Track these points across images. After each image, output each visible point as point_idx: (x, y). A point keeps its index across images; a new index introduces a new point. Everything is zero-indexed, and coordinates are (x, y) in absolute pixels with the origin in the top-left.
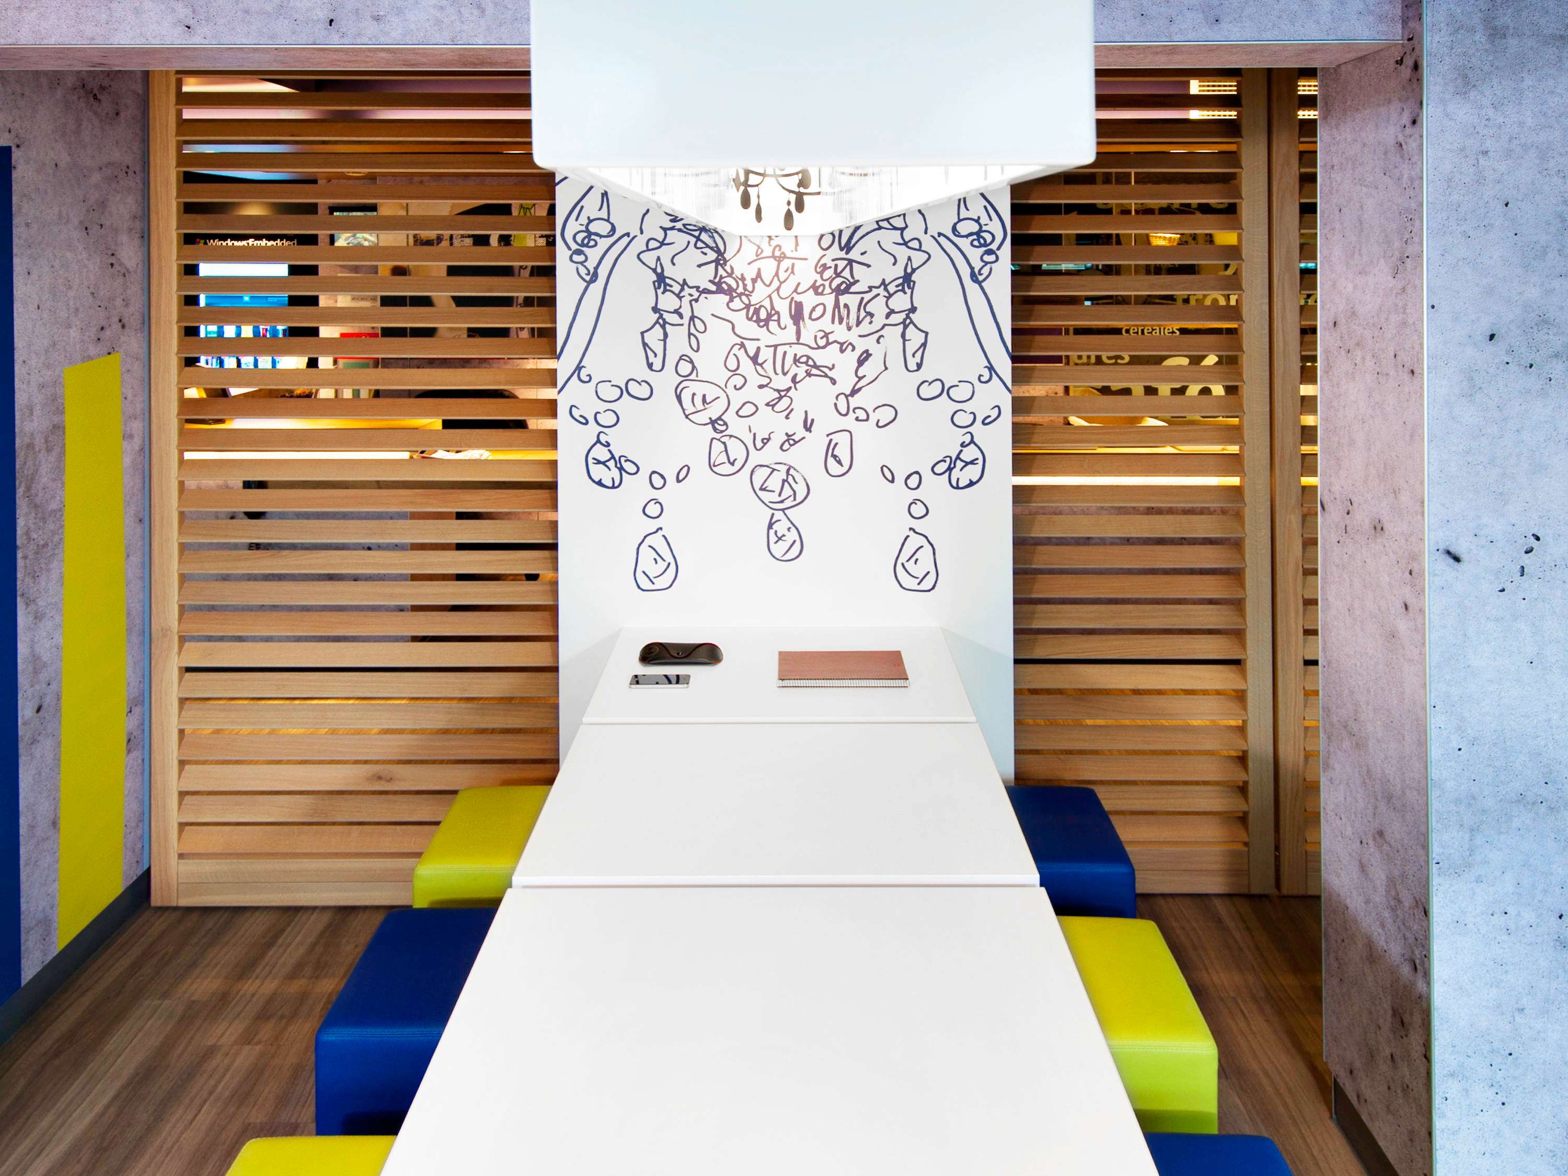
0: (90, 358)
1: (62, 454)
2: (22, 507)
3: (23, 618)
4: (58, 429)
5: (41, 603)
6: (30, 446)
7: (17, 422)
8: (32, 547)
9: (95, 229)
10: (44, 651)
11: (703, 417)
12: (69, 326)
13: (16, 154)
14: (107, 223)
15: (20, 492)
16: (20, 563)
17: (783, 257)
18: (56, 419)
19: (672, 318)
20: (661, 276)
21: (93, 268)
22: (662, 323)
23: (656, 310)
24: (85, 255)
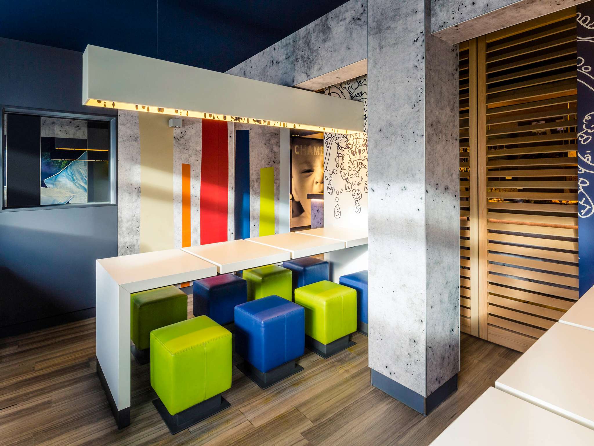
0: (266, 167)
2: (251, 190)
4: (259, 179)
5: (255, 208)
6: (253, 180)
9: (267, 144)
10: (256, 216)
11: (344, 178)
12: (262, 161)
13: (250, 131)
14: (270, 143)
15: (250, 188)
17: (358, 138)
18: (258, 177)
19: (340, 155)
20: (338, 145)
21: (267, 151)
22: (338, 156)
23: (338, 153)
24: (265, 149)
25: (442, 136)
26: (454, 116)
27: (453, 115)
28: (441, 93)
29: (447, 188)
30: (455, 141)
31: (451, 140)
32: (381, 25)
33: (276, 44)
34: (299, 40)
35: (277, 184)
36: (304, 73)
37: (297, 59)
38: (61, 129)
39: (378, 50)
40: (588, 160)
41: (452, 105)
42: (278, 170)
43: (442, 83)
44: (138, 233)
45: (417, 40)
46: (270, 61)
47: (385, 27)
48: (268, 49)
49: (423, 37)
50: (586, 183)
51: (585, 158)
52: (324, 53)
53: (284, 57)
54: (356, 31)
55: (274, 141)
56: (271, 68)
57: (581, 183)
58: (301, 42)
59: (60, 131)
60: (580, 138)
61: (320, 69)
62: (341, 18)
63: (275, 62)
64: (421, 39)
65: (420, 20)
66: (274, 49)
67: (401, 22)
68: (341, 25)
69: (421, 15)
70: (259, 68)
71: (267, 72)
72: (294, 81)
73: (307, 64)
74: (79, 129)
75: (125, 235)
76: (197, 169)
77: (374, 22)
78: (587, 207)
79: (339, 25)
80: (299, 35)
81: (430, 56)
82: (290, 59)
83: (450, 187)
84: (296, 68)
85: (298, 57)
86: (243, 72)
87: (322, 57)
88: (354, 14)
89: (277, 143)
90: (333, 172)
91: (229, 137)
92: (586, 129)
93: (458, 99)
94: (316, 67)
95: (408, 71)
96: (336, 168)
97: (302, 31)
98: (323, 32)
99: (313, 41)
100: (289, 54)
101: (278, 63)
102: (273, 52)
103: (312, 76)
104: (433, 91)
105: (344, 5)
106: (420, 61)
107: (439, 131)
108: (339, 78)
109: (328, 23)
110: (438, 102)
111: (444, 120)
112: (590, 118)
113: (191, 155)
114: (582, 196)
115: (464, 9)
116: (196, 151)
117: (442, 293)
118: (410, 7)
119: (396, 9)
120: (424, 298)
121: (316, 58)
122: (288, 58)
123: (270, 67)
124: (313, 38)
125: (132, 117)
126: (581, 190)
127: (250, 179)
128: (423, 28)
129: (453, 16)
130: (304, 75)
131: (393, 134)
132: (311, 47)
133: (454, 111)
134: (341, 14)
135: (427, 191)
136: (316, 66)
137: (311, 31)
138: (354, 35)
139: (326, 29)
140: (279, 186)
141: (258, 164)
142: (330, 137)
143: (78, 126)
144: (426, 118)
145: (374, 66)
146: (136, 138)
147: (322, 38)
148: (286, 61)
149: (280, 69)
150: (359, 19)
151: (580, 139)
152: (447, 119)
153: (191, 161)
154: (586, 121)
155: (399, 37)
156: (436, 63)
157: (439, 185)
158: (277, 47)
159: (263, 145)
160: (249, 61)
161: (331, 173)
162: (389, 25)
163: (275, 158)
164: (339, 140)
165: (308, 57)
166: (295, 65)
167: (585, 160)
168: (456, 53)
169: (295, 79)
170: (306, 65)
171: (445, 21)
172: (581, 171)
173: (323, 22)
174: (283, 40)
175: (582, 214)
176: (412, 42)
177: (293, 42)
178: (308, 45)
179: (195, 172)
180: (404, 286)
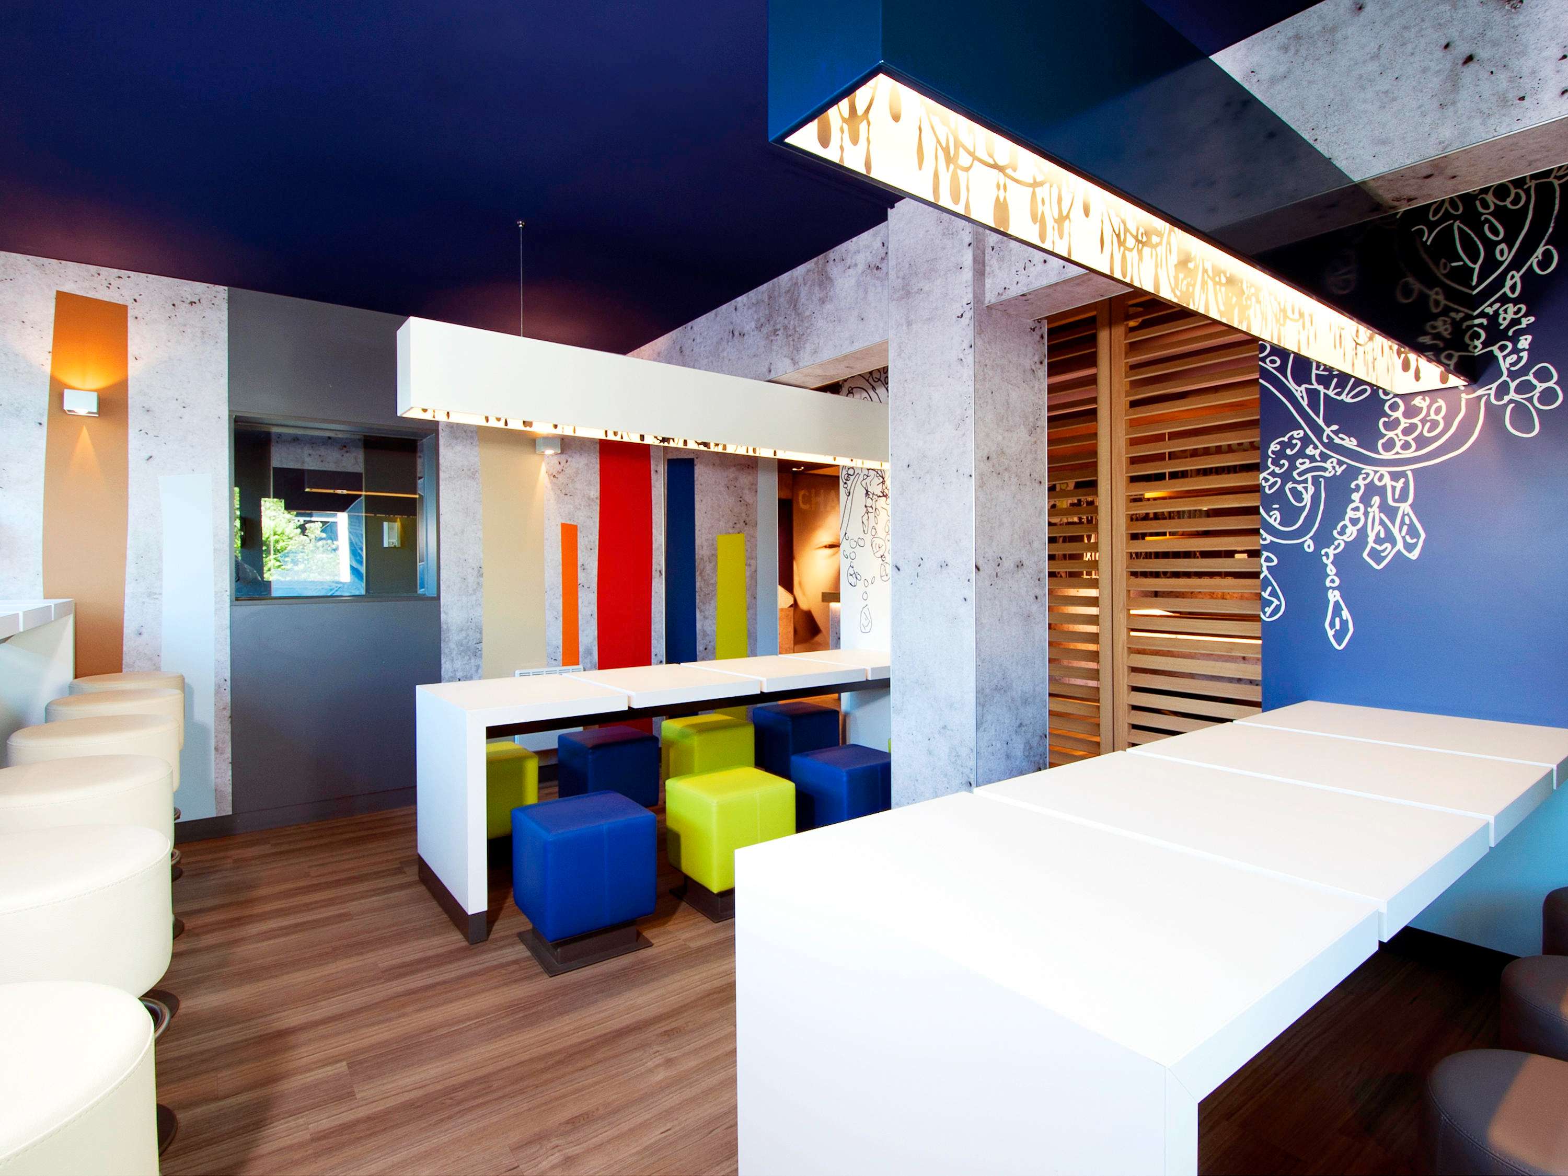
0: (729, 533)
1: (716, 564)
2: (698, 579)
3: (698, 616)
4: (714, 556)
5: (707, 613)
6: (702, 559)
7: (696, 550)
8: (702, 594)
9: (732, 488)
10: (708, 629)
11: (879, 555)
12: (720, 521)
13: (696, 461)
14: (738, 485)
15: (697, 573)
16: (697, 597)
18: (713, 552)
19: (870, 509)
20: (867, 491)
21: (731, 500)
22: (868, 512)
23: (866, 506)
24: (727, 497)
25: (1010, 477)
26: (1035, 442)
27: (1034, 440)
28: (1008, 404)
29: (1020, 565)
30: (1037, 485)
31: (1028, 483)
32: (908, 285)
33: (739, 299)
34: (780, 296)
35: (753, 568)
36: (788, 357)
37: (776, 330)
38: (310, 452)
39: (905, 327)
40: (1275, 520)
41: (1031, 424)
42: (753, 540)
43: (1010, 386)
44: (478, 654)
45: (962, 315)
46: (728, 331)
47: (916, 290)
48: (725, 306)
49: (972, 312)
50: (1272, 561)
51: (1270, 517)
52: (820, 323)
53: (753, 325)
54: (874, 288)
55: (745, 480)
56: (730, 343)
57: (1265, 561)
58: (782, 300)
59: (310, 455)
60: (1263, 481)
61: (815, 352)
62: (848, 262)
63: (736, 333)
64: (969, 314)
65: (966, 282)
66: (736, 309)
67: (938, 282)
68: (849, 276)
69: (968, 275)
70: (709, 342)
71: (723, 350)
72: (770, 371)
73: (793, 340)
74: (347, 452)
75: (455, 658)
76: (591, 534)
77: (898, 277)
78: (1273, 602)
79: (847, 275)
80: (779, 288)
81: (984, 342)
82: (765, 330)
83: (1026, 563)
84: (774, 347)
85: (778, 327)
86: (678, 348)
87: (818, 329)
88: (870, 258)
89: (752, 484)
90: (857, 543)
91: (653, 472)
92: (1272, 468)
93: (1045, 414)
94: (809, 347)
95: (949, 366)
96: (862, 535)
97: (785, 278)
98: (820, 286)
99: (803, 299)
100: (763, 320)
101: (742, 335)
102: (734, 314)
103: (801, 364)
104: (990, 401)
105: (854, 239)
106: (967, 352)
107: (1004, 468)
108: (852, 368)
109: (829, 269)
110: (1002, 420)
111: (1014, 449)
112: (1278, 447)
113: (579, 507)
114: (1266, 583)
115: (1032, 269)
116: (589, 499)
117: (1010, 742)
118: (953, 259)
119: (932, 260)
120: (972, 744)
121: (808, 331)
122: (759, 327)
123: (728, 342)
124: (802, 295)
125: (465, 432)
126: (1265, 573)
127: (697, 557)
128: (970, 296)
129: (1017, 278)
130: (788, 361)
131: (928, 472)
132: (799, 311)
133: (1036, 432)
134: (850, 255)
135: (978, 568)
136: (807, 345)
137: (800, 280)
138: (871, 297)
139: (825, 280)
140: (756, 571)
141: (712, 526)
142: (852, 472)
143: (345, 447)
144: (977, 447)
145: (899, 355)
146: (474, 473)
147: (818, 295)
148: (756, 333)
149: (746, 346)
150: (878, 268)
151: (1264, 484)
152: (1020, 447)
153: (578, 519)
154: (1273, 452)
155: (936, 308)
156: (996, 353)
157: (1003, 559)
158: (740, 305)
159: (722, 489)
160: (689, 328)
161: (854, 545)
162: (921, 285)
163: (748, 515)
164: (868, 480)
165: (795, 328)
166: (772, 341)
167: (1271, 521)
168: (1040, 334)
169: (772, 367)
170: (791, 343)
171: (1005, 286)
172: (1265, 539)
173: (820, 266)
174: (751, 293)
175: (1267, 615)
176: (955, 317)
177: (769, 299)
178: (795, 306)
179: (586, 539)
180: (945, 727)
